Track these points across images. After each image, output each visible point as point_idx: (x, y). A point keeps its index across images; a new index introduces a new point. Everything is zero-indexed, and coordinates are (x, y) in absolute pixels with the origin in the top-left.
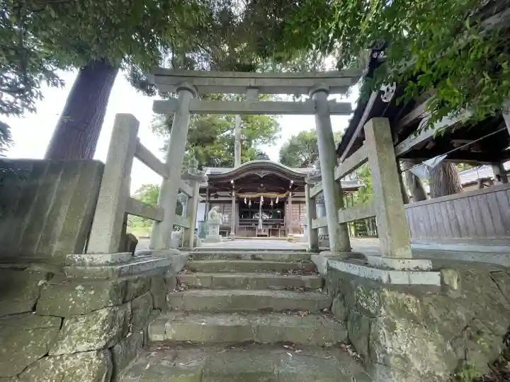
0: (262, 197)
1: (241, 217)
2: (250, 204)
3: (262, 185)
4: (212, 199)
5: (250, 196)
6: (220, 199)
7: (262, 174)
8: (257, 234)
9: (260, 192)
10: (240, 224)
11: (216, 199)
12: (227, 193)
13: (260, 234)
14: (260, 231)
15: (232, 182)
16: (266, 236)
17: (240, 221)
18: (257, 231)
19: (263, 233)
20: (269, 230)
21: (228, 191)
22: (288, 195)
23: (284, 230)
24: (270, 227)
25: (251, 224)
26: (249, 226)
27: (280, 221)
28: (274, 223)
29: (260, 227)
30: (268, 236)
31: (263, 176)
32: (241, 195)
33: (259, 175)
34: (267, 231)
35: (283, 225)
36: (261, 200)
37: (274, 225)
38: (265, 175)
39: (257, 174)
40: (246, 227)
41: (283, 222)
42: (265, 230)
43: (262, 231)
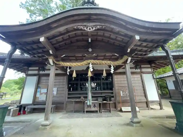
0: (91, 66)
1: (69, 90)
2: (74, 75)
3: (90, 50)
4: (41, 72)
5: (75, 64)
7: (90, 28)
8: (86, 110)
9: (88, 59)
10: (68, 98)
13: (89, 109)
14: (89, 106)
16: (96, 112)
17: (69, 94)
18: (86, 107)
19: (93, 109)
20: (100, 104)
22: (126, 62)
23: (115, 103)
24: (100, 101)
25: (80, 97)
26: (77, 100)
27: (109, 92)
28: (104, 95)
29: (90, 101)
30: (98, 111)
31: (91, 30)
32: (63, 63)
33: (85, 29)
34: (97, 105)
35: (113, 97)
36: (89, 70)
37: (104, 98)
38: (94, 29)
39: (83, 28)
40: (75, 101)
41: (112, 93)
42: (95, 105)
43: (92, 106)
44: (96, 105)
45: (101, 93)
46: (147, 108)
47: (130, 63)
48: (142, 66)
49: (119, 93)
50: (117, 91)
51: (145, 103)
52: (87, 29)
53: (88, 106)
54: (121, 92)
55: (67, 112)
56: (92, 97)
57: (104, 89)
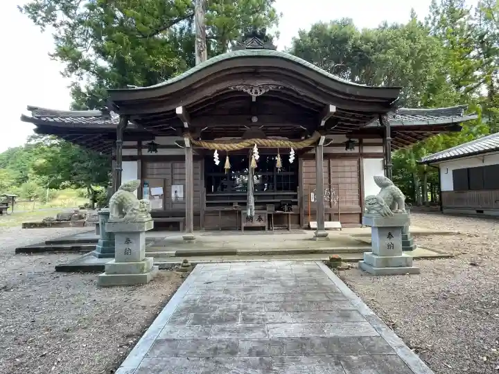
0: (256, 150)
2: (227, 165)
3: (255, 119)
5: (227, 147)
6: (161, 152)
7: (256, 89)
8: (244, 225)
9: (250, 136)
10: (208, 205)
11: (154, 153)
12: (172, 140)
13: (250, 224)
14: (250, 219)
15: (179, 110)
16: (263, 228)
17: (208, 198)
18: (243, 218)
19: (257, 223)
20: (269, 216)
21: (174, 134)
22: (316, 143)
23: (299, 215)
24: (270, 209)
25: (231, 204)
26: (226, 209)
27: (290, 195)
28: (279, 200)
29: (251, 210)
30: (267, 227)
31: (259, 95)
32: (206, 144)
33: (248, 91)
34: (265, 217)
35: (296, 203)
36: (253, 156)
37: (278, 205)
38: (263, 91)
39: (244, 90)
40: (222, 211)
41: (295, 197)
42: (260, 217)
43: (255, 219)
44: (263, 218)
45: (273, 197)
46: (360, 225)
47: (324, 144)
48: (365, 141)
49: (309, 197)
50: (304, 193)
51: (358, 215)
52: (251, 91)
53: (247, 218)
54: (312, 194)
55: (207, 230)
56: (256, 204)
57: (279, 189)
